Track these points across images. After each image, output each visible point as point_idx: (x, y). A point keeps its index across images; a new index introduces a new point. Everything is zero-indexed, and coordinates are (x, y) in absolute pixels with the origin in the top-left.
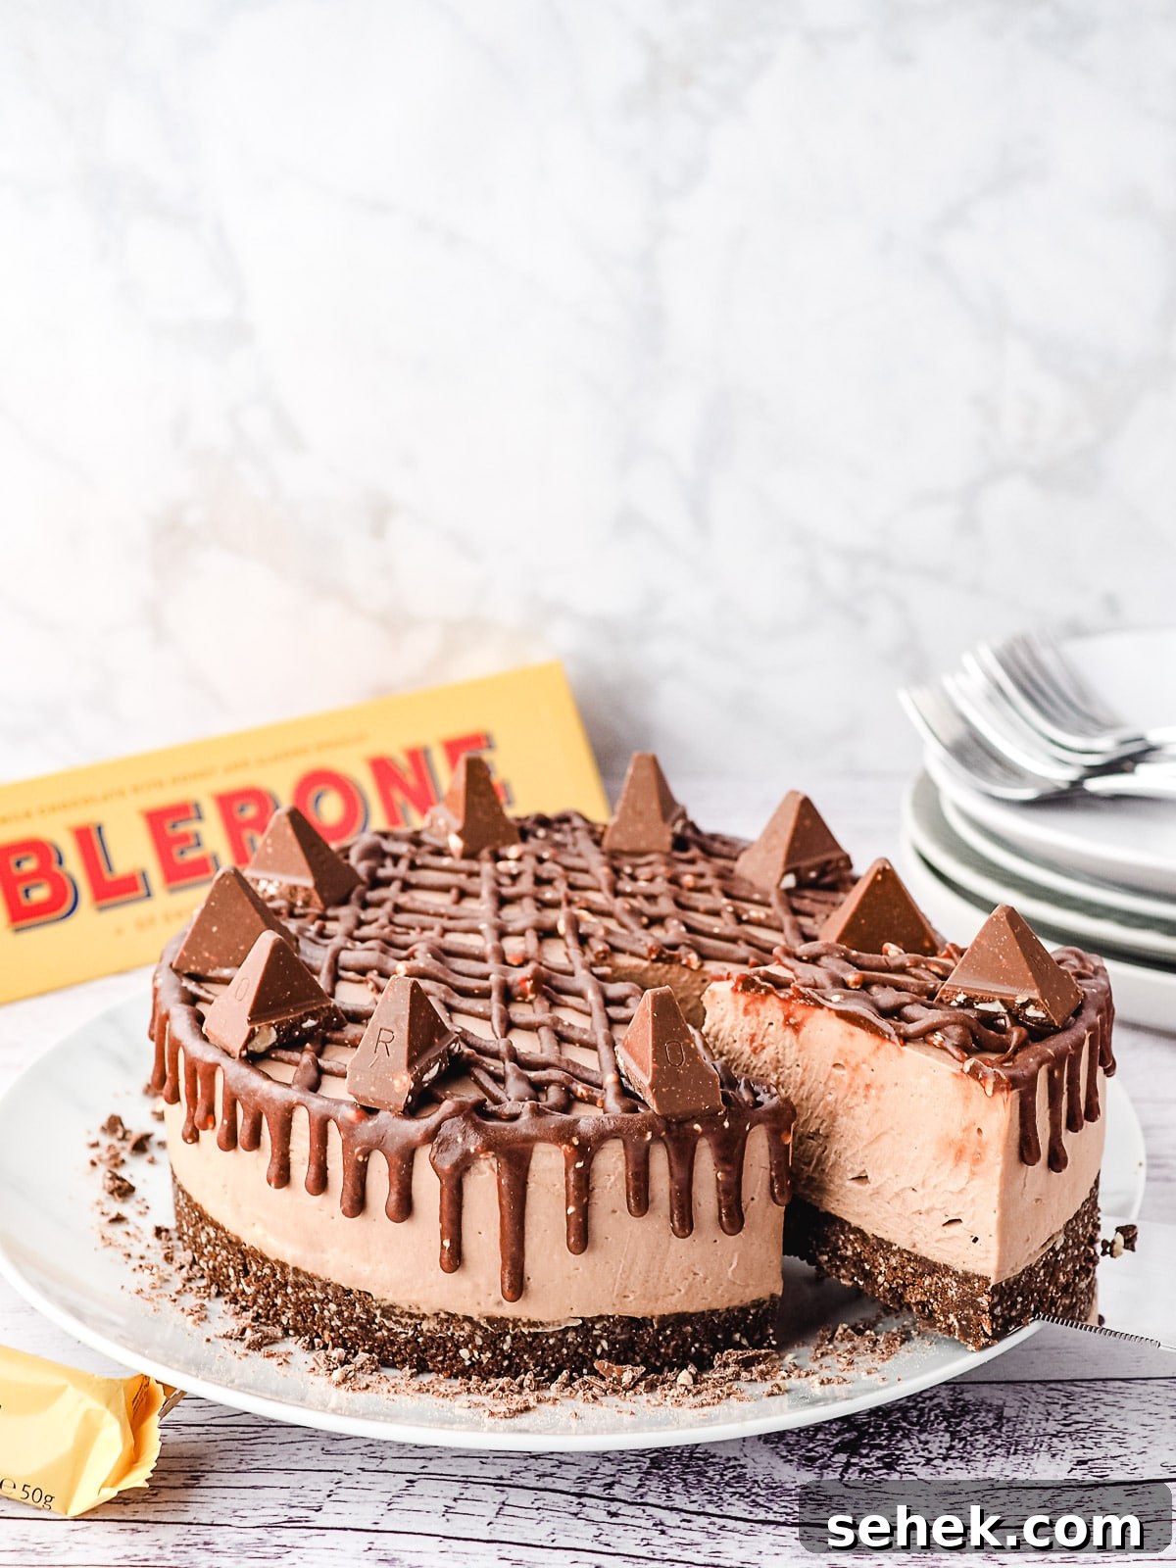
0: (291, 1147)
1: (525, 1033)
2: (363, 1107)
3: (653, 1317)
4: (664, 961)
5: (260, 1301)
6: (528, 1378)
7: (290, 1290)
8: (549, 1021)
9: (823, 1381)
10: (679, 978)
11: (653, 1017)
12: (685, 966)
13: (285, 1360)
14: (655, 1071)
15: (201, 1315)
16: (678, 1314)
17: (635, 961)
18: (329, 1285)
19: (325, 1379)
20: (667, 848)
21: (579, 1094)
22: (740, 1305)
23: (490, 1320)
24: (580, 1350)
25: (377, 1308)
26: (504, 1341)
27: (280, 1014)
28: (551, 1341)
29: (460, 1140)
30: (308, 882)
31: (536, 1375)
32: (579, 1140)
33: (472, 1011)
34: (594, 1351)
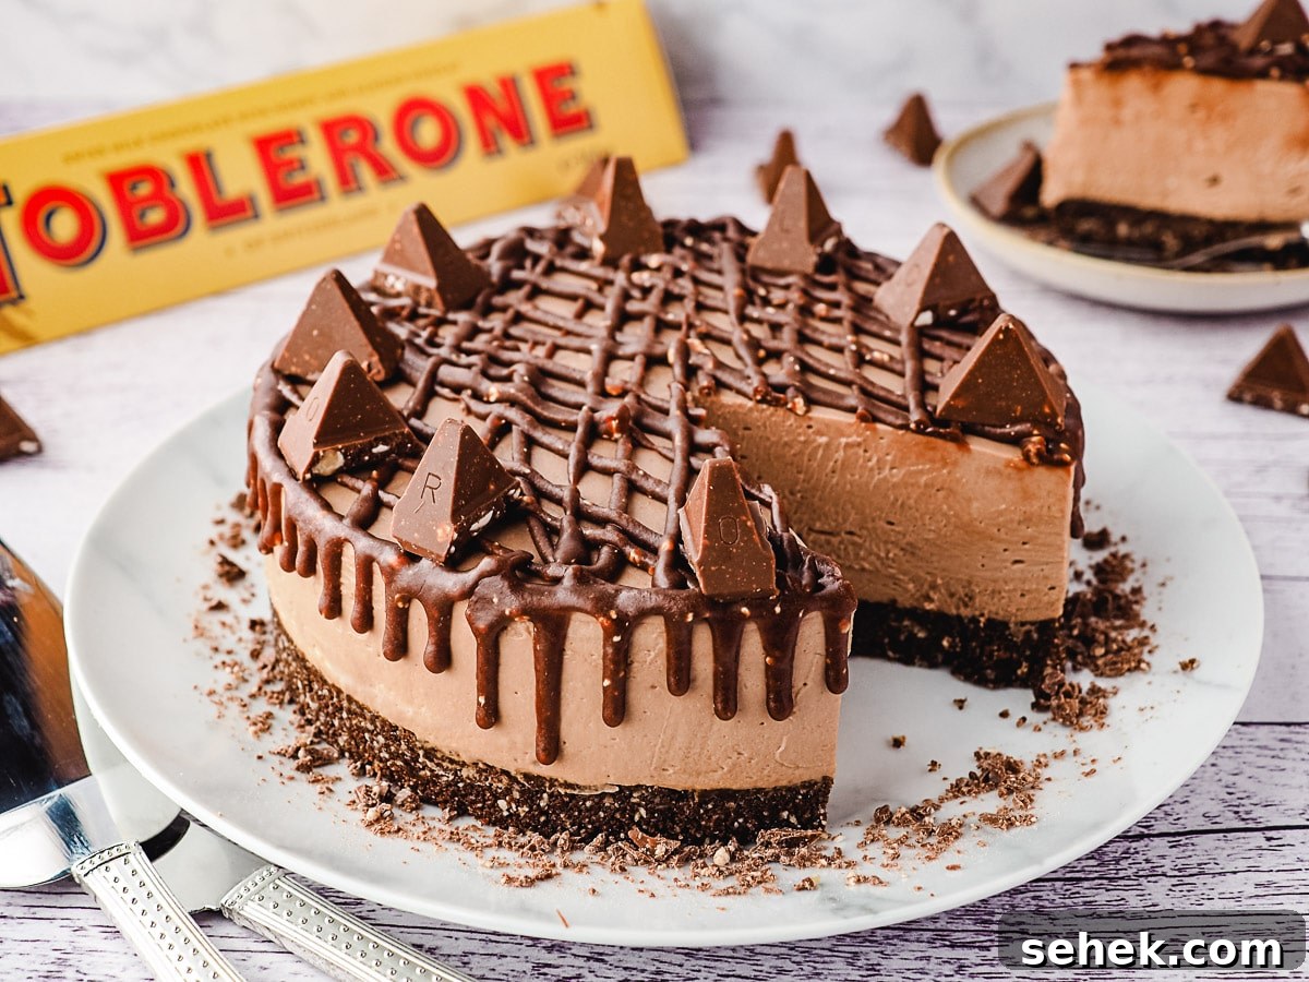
0: (342, 580)
1: (601, 476)
2: (406, 552)
3: (694, 791)
4: (769, 403)
5: (322, 718)
6: (562, 838)
7: (345, 715)
8: (623, 468)
9: (859, 880)
10: (784, 422)
11: (709, 491)
12: (790, 410)
13: (328, 789)
14: (705, 548)
15: (265, 725)
16: (721, 789)
17: (740, 400)
18: (377, 717)
19: (360, 815)
20: (810, 270)
21: (631, 559)
22: (789, 785)
23: (527, 776)
24: (618, 816)
25: (420, 748)
26: (541, 798)
27: (349, 438)
28: (588, 804)
29: (495, 600)
30: (430, 282)
31: (571, 834)
32: (617, 614)
33: (553, 446)
34: (632, 818)
